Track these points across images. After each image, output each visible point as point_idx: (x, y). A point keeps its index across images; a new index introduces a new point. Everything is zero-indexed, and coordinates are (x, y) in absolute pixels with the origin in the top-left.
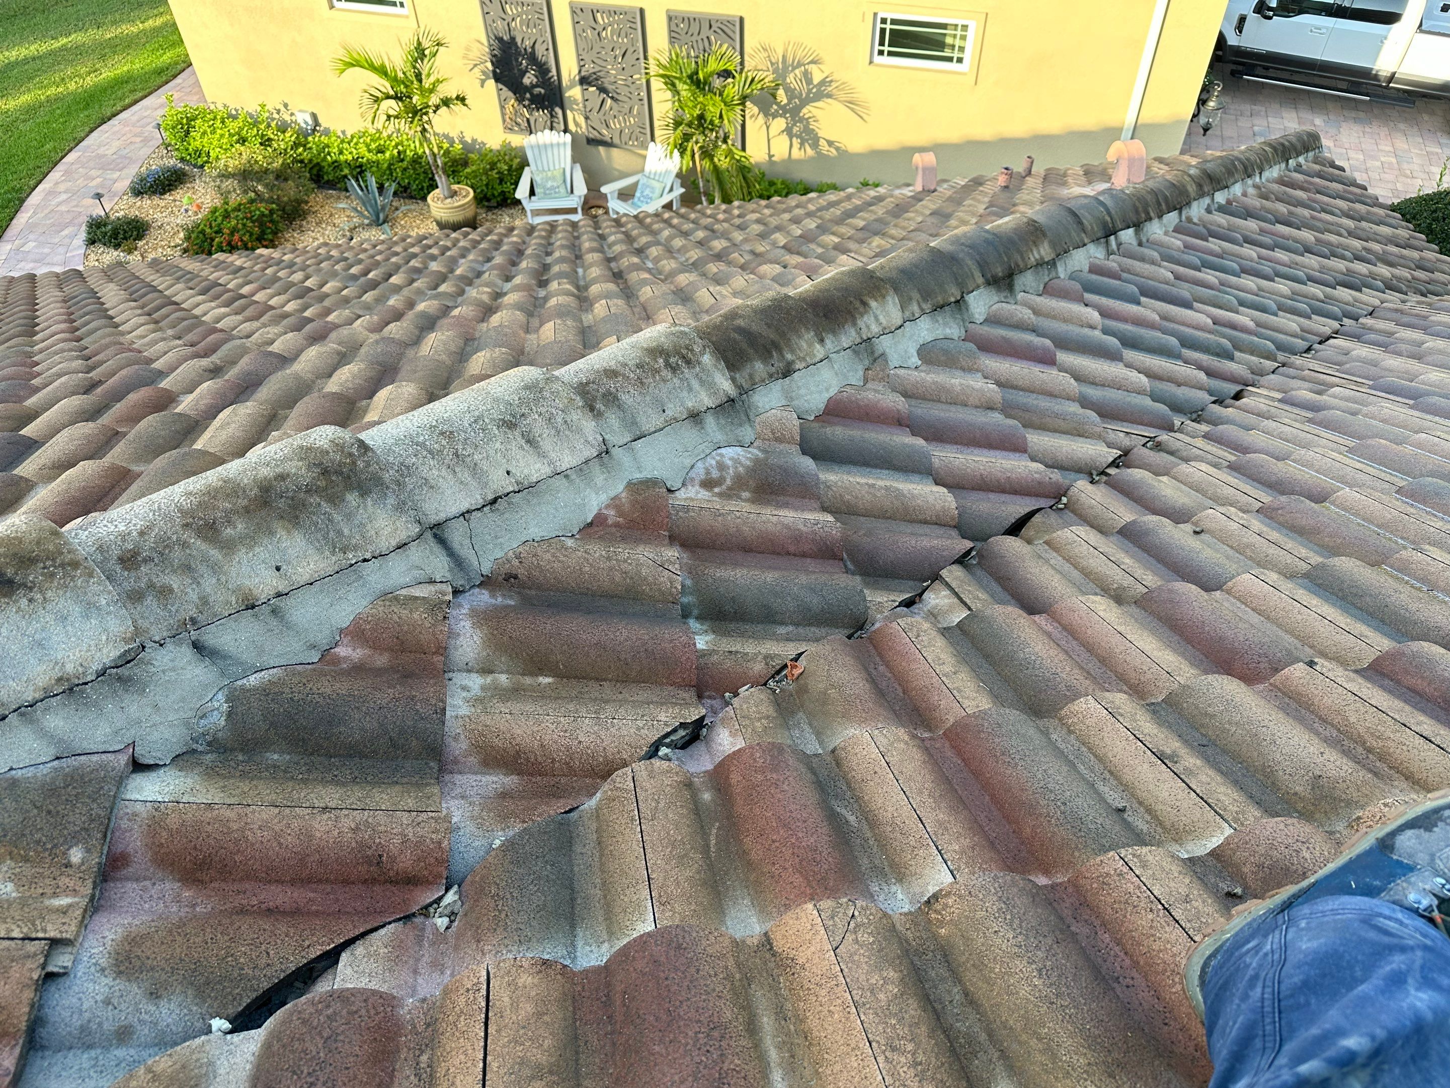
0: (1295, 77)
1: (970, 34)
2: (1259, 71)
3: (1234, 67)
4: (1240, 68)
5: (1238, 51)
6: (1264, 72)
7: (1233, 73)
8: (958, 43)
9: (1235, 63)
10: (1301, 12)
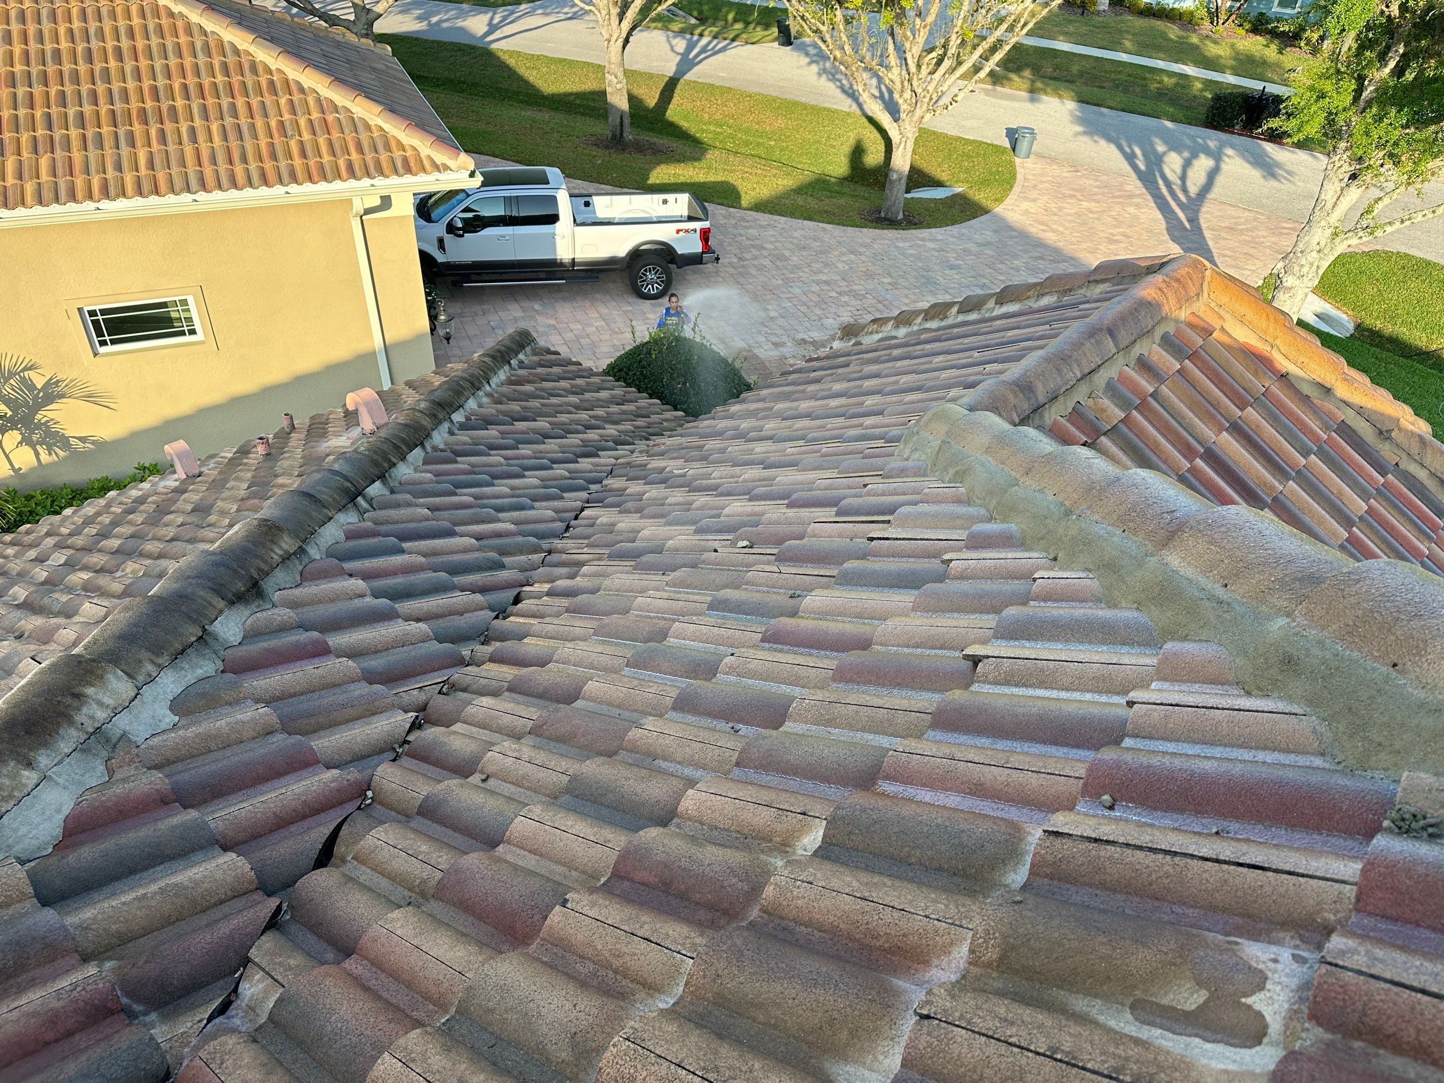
1: (193, 306)
2: (473, 277)
3: (453, 279)
5: (450, 267)
6: (477, 278)
7: (454, 284)
8: (183, 316)
9: (451, 275)
10: (485, 226)
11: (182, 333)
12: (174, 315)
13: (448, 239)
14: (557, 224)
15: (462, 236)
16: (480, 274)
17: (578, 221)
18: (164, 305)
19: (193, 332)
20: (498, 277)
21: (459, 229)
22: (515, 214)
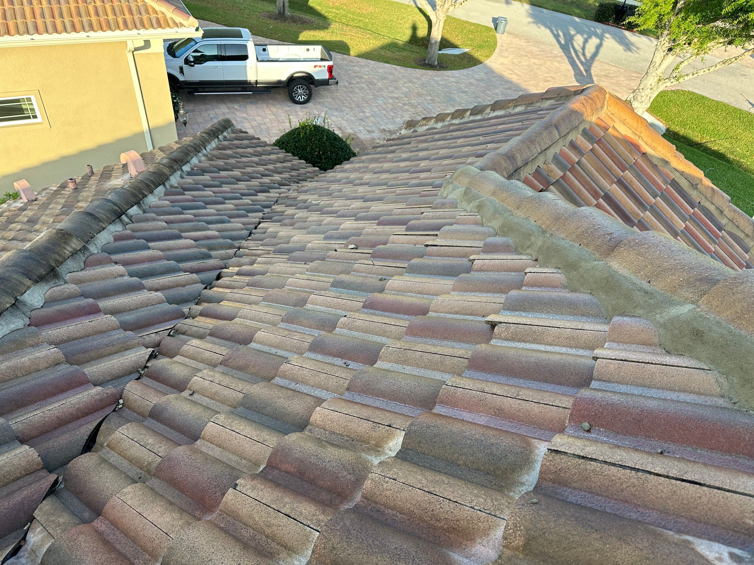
1: (34, 101)
3: (189, 90)
4: (192, 90)
6: (203, 90)
7: (189, 93)
10: (206, 61)
11: (29, 117)
12: (24, 107)
13: (185, 67)
14: (248, 60)
15: (193, 66)
16: (204, 88)
17: (259, 59)
18: (18, 101)
19: (35, 117)
20: (214, 90)
21: (191, 62)
22: (223, 54)
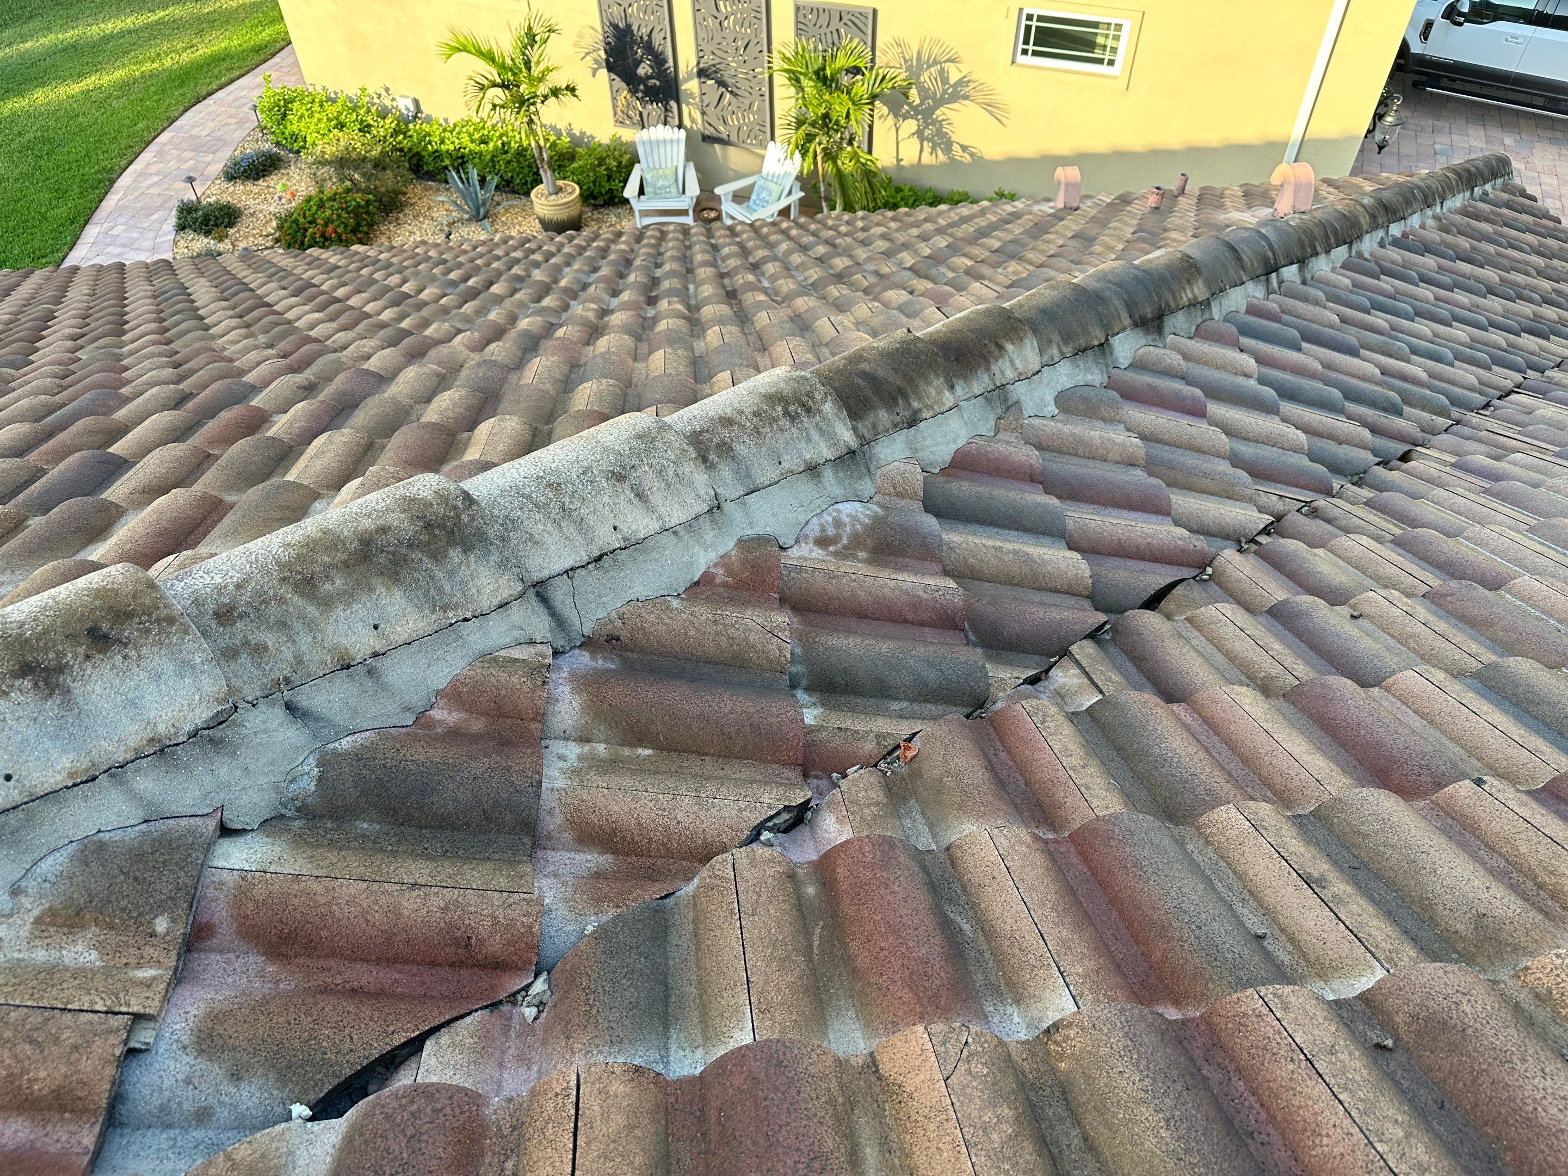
0: (1485, 91)
1: (1124, 34)
2: (1445, 82)
3: (1416, 77)
4: (1423, 78)
5: (1422, 60)
6: (1450, 85)
7: (1415, 84)
8: (1110, 43)
9: (1417, 73)
12: (1100, 40)
19: (1111, 63)
